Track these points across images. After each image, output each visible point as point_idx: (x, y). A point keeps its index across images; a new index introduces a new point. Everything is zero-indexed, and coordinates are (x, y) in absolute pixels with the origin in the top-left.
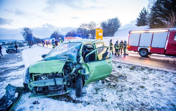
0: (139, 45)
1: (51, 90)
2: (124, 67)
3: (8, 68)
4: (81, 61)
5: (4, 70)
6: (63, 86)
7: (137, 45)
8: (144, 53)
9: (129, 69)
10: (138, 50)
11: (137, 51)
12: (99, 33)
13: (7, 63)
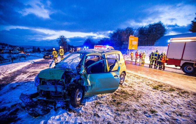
0: (183, 58)
1: (53, 95)
2: (148, 84)
3: (37, 72)
4: (83, 71)
5: (33, 73)
6: (63, 94)
7: (180, 58)
8: (190, 69)
9: (152, 87)
10: (181, 65)
11: (179, 66)
12: (133, 42)
13: (38, 68)
